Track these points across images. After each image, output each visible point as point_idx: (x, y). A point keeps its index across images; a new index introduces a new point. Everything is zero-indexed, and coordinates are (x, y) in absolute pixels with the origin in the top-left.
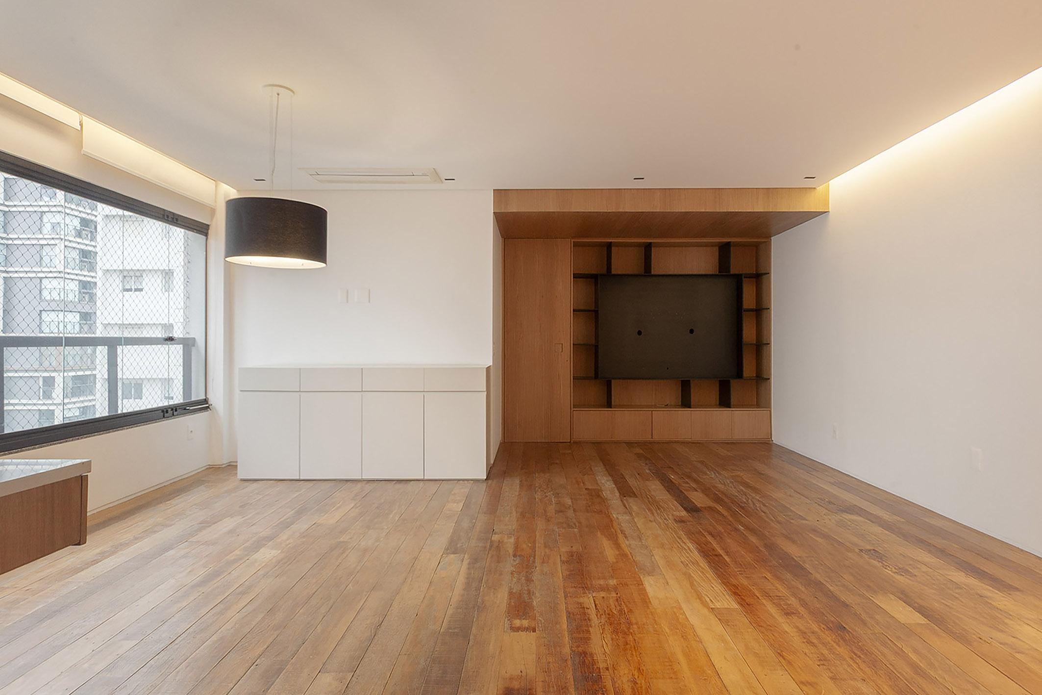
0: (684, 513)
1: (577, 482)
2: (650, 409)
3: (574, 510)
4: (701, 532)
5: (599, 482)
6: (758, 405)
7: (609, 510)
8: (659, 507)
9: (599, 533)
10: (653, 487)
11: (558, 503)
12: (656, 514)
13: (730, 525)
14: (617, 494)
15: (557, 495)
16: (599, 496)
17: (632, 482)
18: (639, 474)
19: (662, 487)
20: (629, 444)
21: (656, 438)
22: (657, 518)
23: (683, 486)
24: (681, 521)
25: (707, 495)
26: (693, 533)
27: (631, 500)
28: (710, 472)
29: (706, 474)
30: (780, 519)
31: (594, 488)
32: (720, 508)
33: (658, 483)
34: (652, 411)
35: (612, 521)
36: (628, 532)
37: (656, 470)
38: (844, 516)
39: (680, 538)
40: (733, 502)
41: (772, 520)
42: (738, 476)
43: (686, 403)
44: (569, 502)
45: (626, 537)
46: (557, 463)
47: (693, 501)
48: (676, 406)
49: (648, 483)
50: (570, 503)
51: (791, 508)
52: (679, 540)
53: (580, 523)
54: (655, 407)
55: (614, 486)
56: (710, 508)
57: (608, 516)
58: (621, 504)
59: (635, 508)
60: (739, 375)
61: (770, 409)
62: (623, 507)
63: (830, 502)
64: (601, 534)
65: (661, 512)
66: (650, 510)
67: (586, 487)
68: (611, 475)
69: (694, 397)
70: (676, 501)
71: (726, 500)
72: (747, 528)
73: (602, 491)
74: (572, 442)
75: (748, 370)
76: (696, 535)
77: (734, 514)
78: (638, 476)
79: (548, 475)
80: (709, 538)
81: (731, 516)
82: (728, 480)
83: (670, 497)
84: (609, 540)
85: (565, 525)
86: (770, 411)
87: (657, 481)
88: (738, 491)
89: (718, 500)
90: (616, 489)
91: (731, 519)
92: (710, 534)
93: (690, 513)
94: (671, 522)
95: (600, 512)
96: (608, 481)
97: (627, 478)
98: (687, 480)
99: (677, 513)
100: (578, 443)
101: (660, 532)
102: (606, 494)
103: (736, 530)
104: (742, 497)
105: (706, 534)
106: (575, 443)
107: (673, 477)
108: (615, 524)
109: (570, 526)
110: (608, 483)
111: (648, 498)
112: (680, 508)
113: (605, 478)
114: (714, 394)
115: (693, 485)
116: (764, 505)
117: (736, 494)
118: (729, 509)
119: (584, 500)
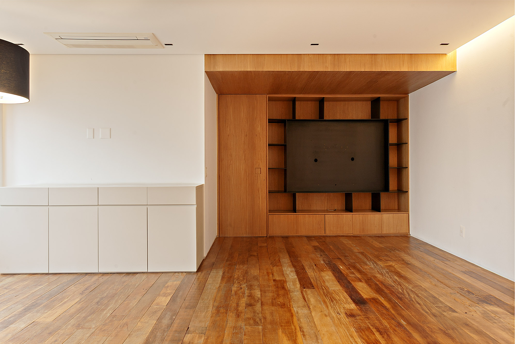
0: (353, 306)
1: (268, 273)
2: (323, 213)
3: (262, 304)
4: (369, 328)
5: (285, 273)
6: (399, 210)
7: (291, 304)
8: (333, 299)
9: (280, 330)
10: (327, 277)
11: (251, 296)
12: (330, 307)
13: (393, 319)
14: (298, 286)
15: (250, 287)
16: (283, 288)
17: (311, 273)
18: (315, 265)
19: (334, 278)
20: (309, 238)
21: (328, 233)
22: (331, 311)
23: (350, 276)
24: (351, 315)
25: (370, 286)
26: (363, 330)
27: (309, 291)
28: (369, 262)
29: (367, 265)
30: (434, 311)
31: (280, 279)
32: (382, 300)
33: (330, 273)
34: (325, 214)
35: (292, 315)
36: (306, 329)
37: (329, 261)
38: (486, 307)
39: (352, 337)
40: (392, 293)
41: (427, 312)
42: (391, 266)
43: (349, 209)
44: (257, 293)
45: (304, 335)
46: (254, 256)
47: (360, 292)
48: (342, 211)
49: (323, 274)
50: (259, 296)
51: (440, 299)
52: (351, 339)
53: (265, 318)
54: (327, 211)
55: (296, 277)
56: (375, 300)
57: (290, 311)
58: (301, 296)
59: (312, 300)
60: (386, 188)
61: (408, 213)
62: (302, 299)
63: (469, 292)
64: (283, 332)
65: (334, 304)
66: (325, 302)
67: (274, 278)
68: (294, 266)
69: (355, 203)
70: (346, 292)
71: (386, 291)
72: (409, 323)
73: (285, 282)
74: (268, 236)
75: (393, 185)
76: (366, 332)
77: (395, 306)
78: (315, 267)
79: (246, 266)
80: (377, 335)
81: (393, 308)
82: (384, 270)
83: (341, 288)
84: (289, 340)
85: (252, 322)
86: (409, 214)
87: (330, 272)
88: (394, 281)
89: (379, 291)
90: (297, 280)
91: (393, 312)
92: (378, 330)
93: (358, 306)
94: (343, 316)
95: (283, 305)
96: (291, 271)
97: (306, 268)
98: (352, 270)
99: (347, 306)
100: (272, 237)
101: (333, 328)
102: (289, 285)
103: (400, 325)
104: (398, 287)
105: (374, 330)
106: (270, 237)
107: (342, 268)
108: (295, 319)
109: (256, 323)
110: (292, 274)
111: (323, 289)
112: (350, 300)
113: (289, 269)
114: (368, 202)
115: (359, 276)
116: (418, 296)
117: (393, 284)
118: (389, 300)
119: (271, 292)
